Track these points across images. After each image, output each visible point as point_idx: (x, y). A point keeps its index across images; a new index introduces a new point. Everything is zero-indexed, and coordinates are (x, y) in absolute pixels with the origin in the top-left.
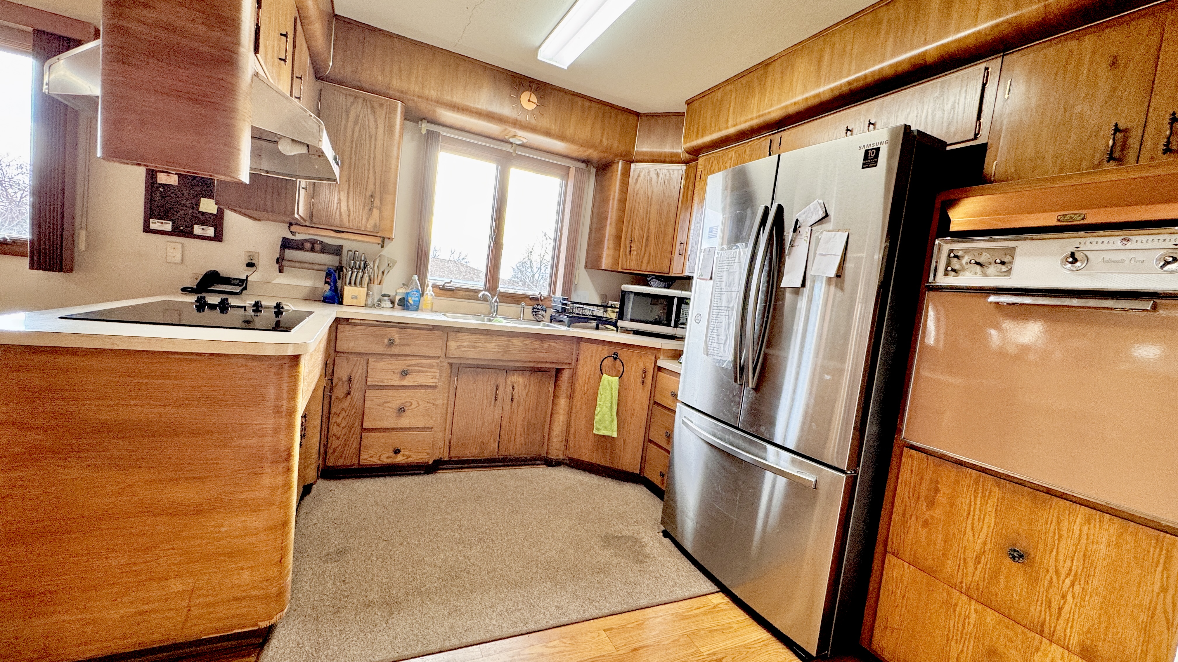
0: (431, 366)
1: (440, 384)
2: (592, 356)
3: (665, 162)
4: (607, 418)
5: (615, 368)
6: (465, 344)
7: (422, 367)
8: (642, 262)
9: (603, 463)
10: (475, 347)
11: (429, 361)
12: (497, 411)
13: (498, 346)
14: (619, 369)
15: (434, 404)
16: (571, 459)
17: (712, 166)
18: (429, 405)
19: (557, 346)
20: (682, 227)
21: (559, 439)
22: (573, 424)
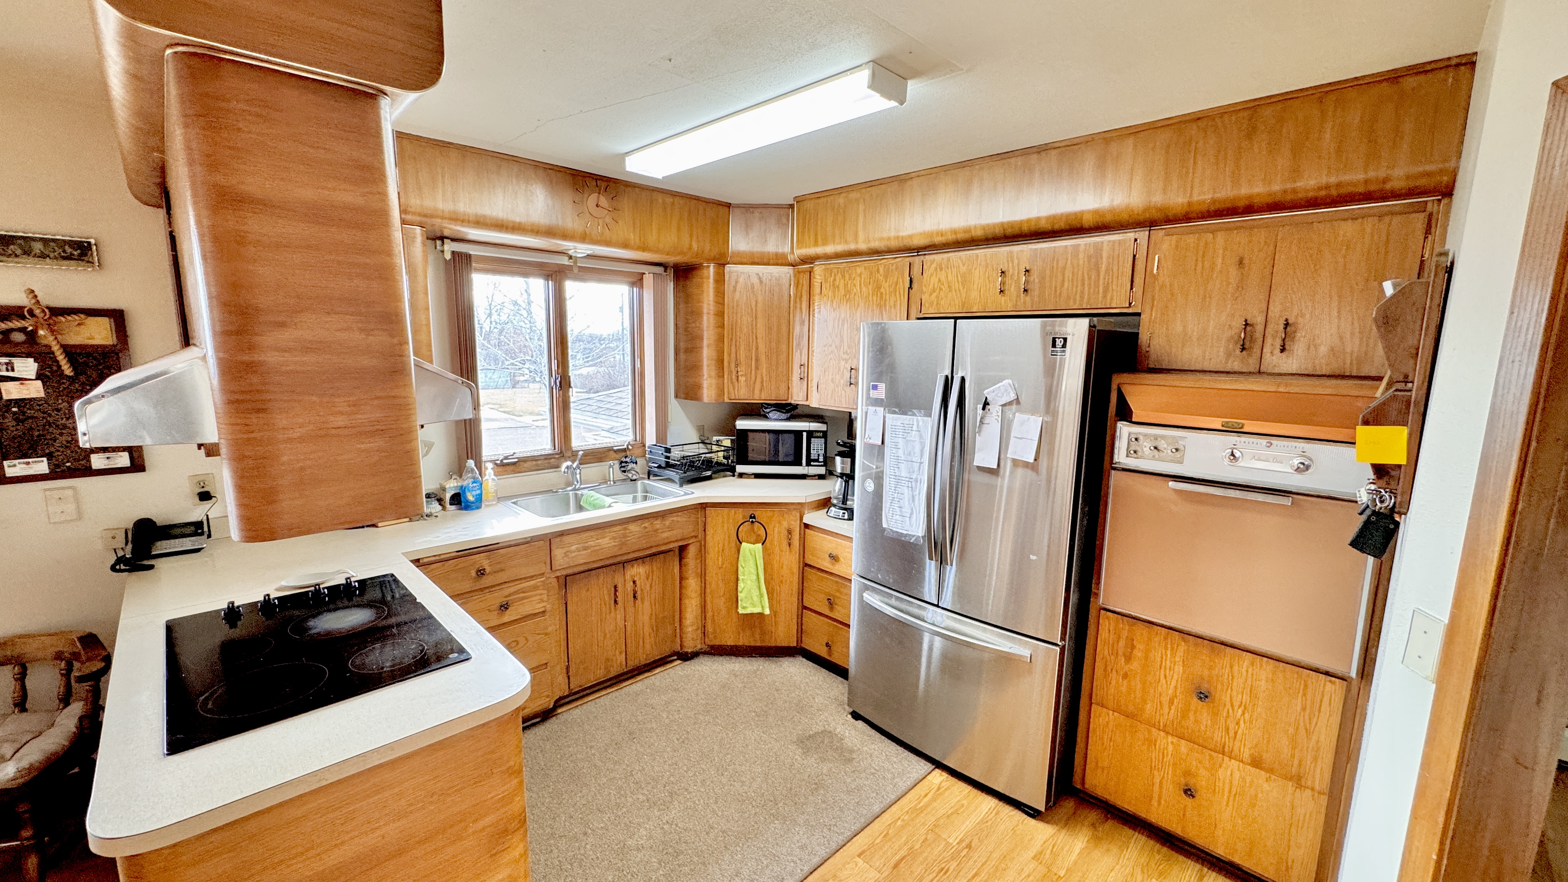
0: (535, 588)
1: (549, 607)
2: (723, 522)
3: (768, 264)
4: (755, 593)
5: (753, 531)
6: (574, 548)
7: (524, 592)
8: (754, 389)
9: (753, 644)
10: (585, 549)
11: (532, 583)
12: (619, 616)
13: (614, 538)
14: (759, 532)
15: (546, 634)
16: (712, 647)
17: (835, 280)
18: (539, 636)
19: (679, 519)
20: (799, 344)
21: (694, 628)
22: (709, 606)
